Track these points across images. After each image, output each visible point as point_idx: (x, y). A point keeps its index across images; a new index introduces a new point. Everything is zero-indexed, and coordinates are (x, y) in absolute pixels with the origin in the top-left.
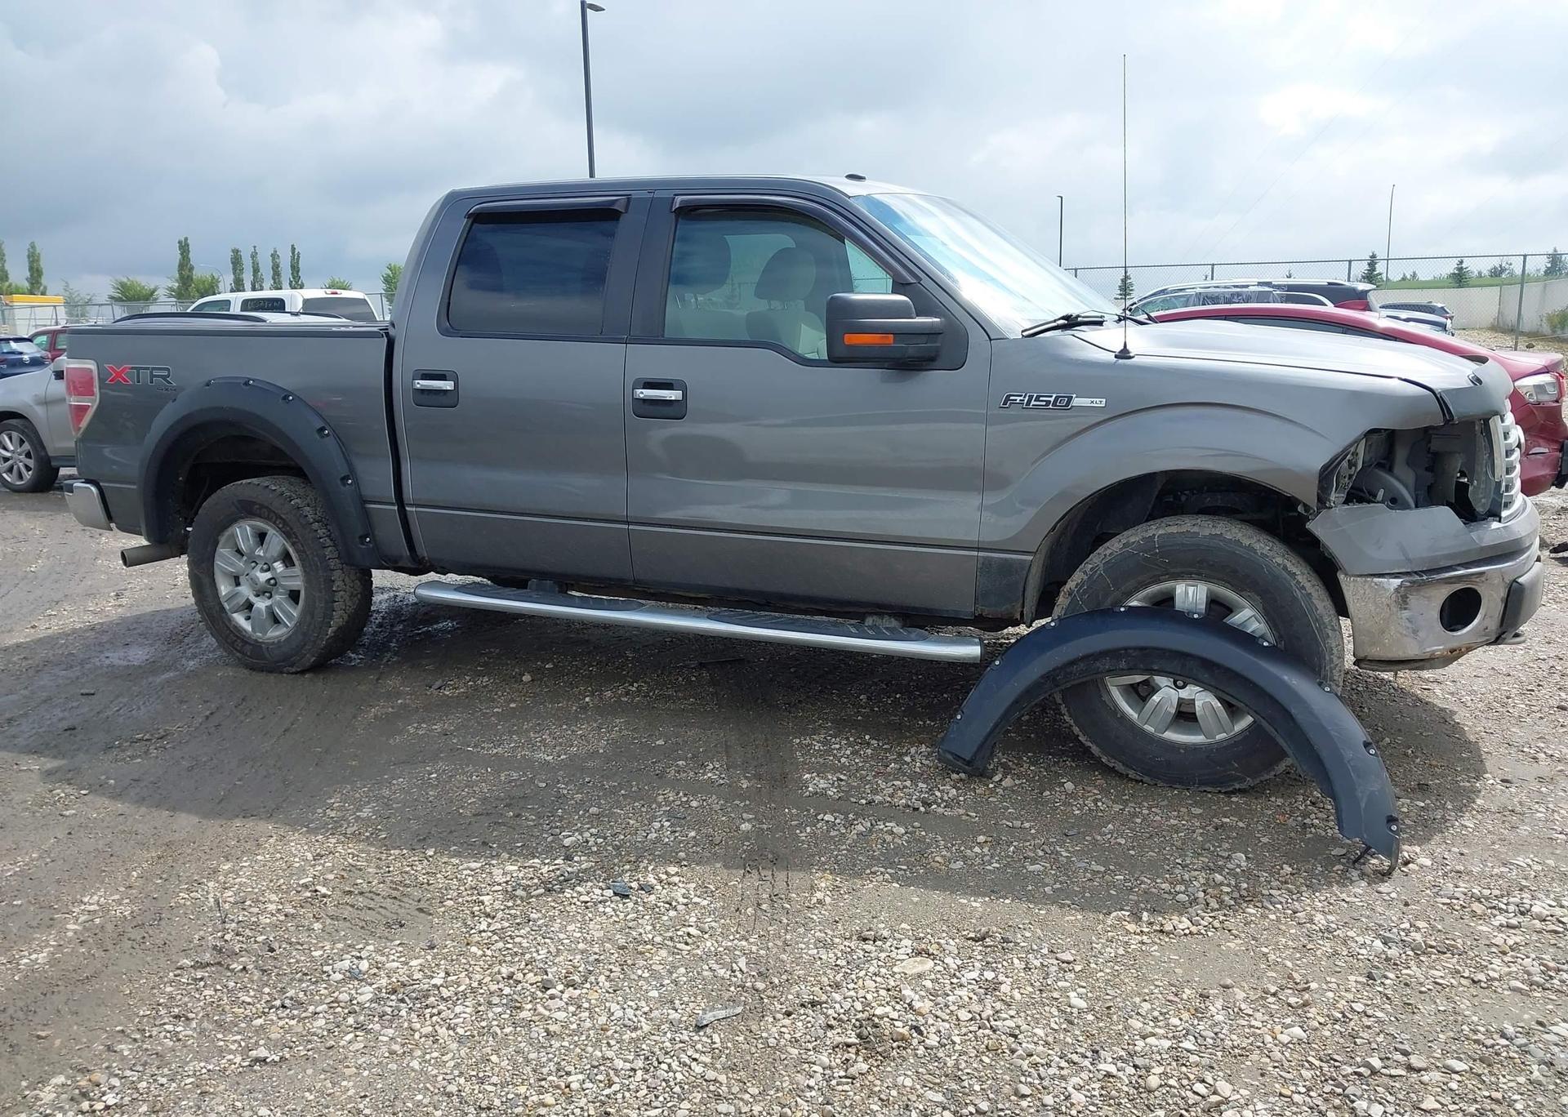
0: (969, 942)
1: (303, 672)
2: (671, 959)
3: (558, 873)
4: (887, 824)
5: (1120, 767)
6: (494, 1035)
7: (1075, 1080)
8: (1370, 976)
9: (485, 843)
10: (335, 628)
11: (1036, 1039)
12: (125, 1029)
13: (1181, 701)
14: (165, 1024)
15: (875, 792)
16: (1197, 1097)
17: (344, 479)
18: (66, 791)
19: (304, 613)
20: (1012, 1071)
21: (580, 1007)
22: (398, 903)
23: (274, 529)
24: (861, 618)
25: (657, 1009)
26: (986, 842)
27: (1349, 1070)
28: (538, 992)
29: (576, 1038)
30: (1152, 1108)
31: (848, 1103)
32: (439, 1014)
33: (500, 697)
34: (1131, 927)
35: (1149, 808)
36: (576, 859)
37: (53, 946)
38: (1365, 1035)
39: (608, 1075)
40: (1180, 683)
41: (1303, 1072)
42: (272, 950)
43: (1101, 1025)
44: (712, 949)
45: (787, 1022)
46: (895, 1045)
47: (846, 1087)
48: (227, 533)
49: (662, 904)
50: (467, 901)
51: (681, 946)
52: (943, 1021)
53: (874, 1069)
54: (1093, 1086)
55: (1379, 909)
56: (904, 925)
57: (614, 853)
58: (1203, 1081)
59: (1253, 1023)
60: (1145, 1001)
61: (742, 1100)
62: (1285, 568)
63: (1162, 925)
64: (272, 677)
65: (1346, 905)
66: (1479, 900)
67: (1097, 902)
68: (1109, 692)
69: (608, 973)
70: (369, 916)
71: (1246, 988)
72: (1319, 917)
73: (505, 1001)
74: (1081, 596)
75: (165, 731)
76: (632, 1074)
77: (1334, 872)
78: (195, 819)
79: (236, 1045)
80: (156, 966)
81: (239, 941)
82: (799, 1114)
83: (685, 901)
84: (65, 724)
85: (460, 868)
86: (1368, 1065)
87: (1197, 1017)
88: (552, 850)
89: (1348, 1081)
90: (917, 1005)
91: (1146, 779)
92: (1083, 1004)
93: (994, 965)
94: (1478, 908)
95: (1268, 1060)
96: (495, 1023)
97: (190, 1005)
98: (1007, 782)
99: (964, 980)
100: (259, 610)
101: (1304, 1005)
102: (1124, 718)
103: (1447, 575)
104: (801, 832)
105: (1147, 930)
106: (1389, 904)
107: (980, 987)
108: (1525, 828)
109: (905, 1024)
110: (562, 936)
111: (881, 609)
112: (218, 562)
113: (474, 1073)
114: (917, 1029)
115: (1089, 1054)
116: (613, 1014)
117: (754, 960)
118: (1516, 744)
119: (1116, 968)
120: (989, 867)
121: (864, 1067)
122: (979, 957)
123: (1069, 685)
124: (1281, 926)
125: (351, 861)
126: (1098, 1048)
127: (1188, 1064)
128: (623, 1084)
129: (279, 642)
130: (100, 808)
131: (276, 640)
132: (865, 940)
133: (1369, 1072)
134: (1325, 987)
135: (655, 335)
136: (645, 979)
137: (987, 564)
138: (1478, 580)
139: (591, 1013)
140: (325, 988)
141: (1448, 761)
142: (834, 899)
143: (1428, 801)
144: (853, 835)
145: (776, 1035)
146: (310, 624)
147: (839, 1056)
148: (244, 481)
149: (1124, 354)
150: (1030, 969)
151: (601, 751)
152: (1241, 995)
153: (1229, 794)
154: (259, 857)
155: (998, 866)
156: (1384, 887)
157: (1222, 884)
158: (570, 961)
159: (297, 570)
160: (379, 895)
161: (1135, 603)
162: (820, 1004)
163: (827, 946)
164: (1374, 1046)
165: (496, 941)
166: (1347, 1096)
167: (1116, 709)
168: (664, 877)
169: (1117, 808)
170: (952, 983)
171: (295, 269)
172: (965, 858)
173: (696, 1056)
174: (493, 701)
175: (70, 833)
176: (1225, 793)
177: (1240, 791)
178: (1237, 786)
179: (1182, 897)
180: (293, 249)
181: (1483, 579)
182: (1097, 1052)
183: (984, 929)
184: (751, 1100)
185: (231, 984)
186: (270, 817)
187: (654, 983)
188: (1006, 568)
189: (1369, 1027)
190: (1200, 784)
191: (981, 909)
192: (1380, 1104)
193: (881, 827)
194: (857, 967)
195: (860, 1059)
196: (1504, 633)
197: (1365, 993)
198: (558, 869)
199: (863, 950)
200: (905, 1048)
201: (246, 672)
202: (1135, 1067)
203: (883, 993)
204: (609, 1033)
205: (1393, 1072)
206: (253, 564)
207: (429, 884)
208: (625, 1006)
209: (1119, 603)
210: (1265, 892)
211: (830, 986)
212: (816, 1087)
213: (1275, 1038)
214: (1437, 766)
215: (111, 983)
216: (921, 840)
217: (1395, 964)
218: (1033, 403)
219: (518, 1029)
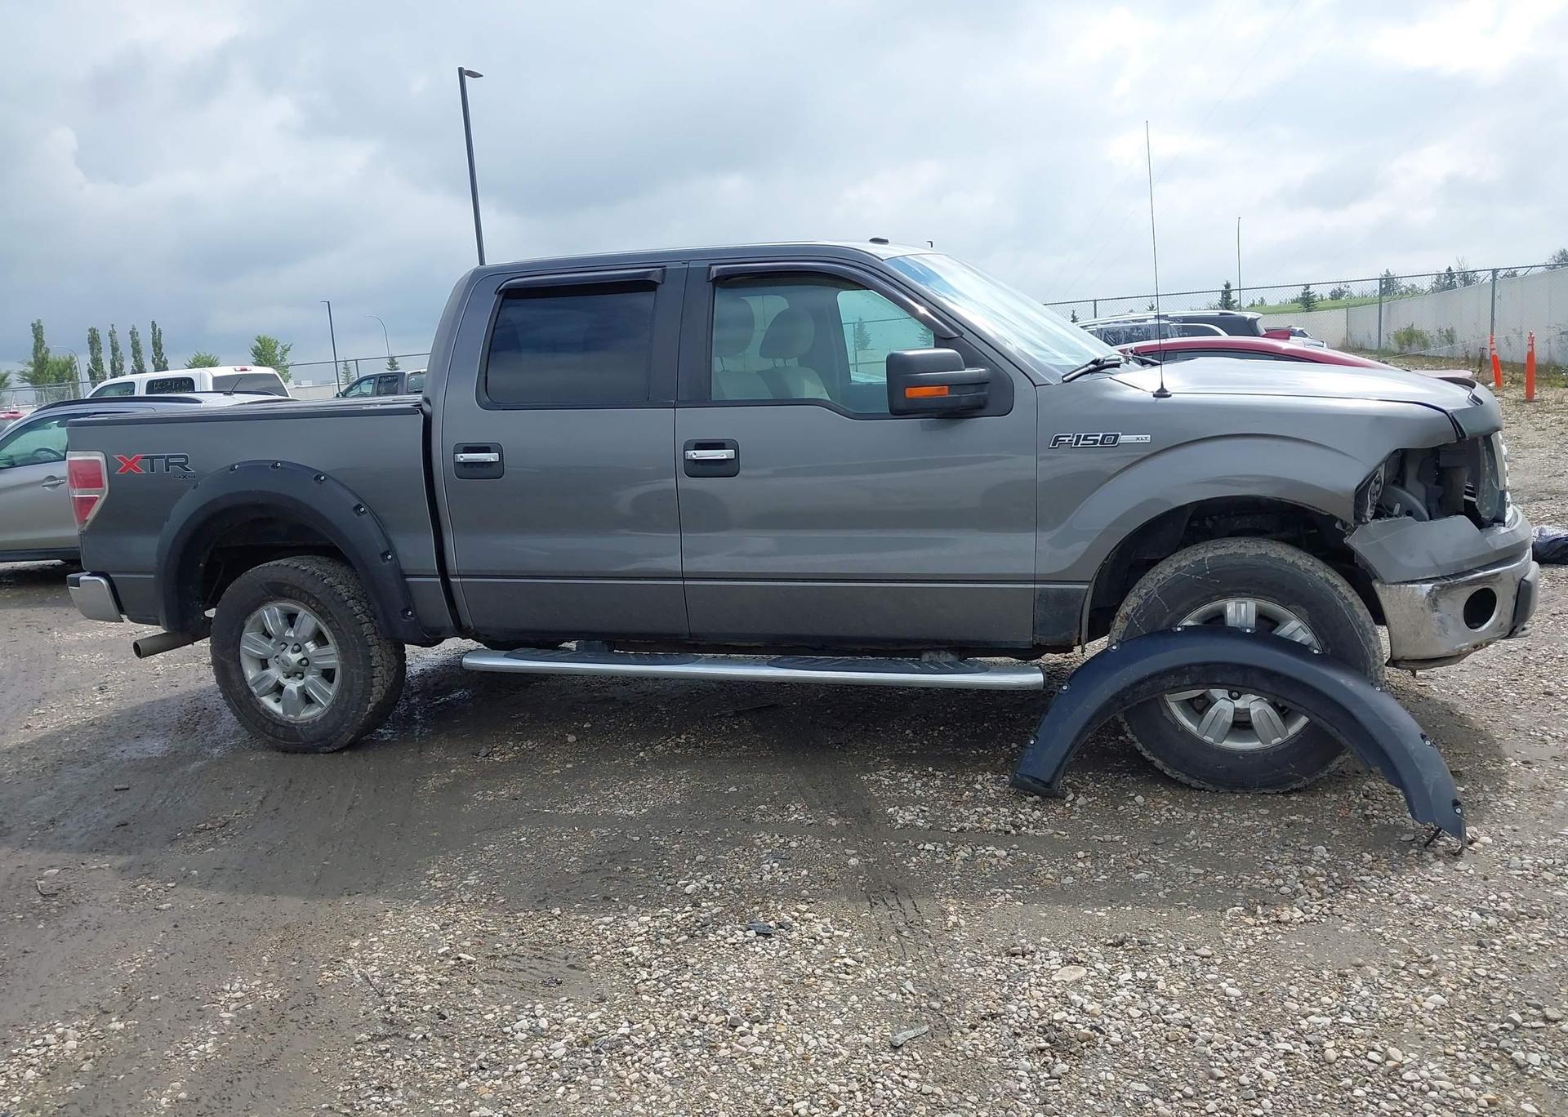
0: (1110, 948)
1: (340, 750)
2: (838, 989)
3: (693, 919)
4: (988, 848)
5: (1184, 779)
6: (703, 1075)
7: (1259, 1060)
8: (1480, 944)
9: (606, 898)
10: (373, 704)
11: (1208, 1028)
12: (331, 1105)
13: (1237, 711)
14: (370, 1096)
15: (961, 819)
16: (1374, 1064)
17: (385, 554)
18: (152, 885)
19: (341, 692)
20: (1199, 1058)
21: (773, 1040)
22: (545, 962)
23: (307, 609)
24: (918, 654)
25: (847, 1035)
26: (1086, 857)
27: (1496, 1026)
28: (727, 1031)
29: (783, 1069)
30: (1338, 1078)
31: (1064, 1100)
32: (640, 1060)
33: (552, 759)
34: (1250, 920)
35: (1220, 812)
36: (703, 904)
37: (215, 1035)
38: (1496, 995)
39: (829, 1099)
40: (1235, 694)
41: (1457, 1032)
42: (444, 1018)
43: (1261, 1009)
44: (874, 976)
45: (975, 1034)
46: (1084, 1045)
47: (1057, 1087)
48: (253, 617)
49: (807, 940)
50: (615, 954)
51: (842, 976)
52: (1117, 1019)
53: (1074, 1068)
54: (1278, 1063)
55: (1464, 885)
56: (1043, 939)
57: (738, 896)
58: (1373, 1050)
59: (1396, 995)
60: (1291, 984)
61: (966, 1108)
62: (1327, 581)
63: (1277, 916)
64: (309, 758)
65: (1433, 885)
66: (1546, 869)
67: (1211, 901)
68: (1169, 708)
69: (786, 1007)
70: (523, 977)
71: (1377, 965)
72: (1413, 897)
73: (698, 1042)
74: (1138, 620)
75: (224, 818)
76: (852, 1096)
77: (1410, 856)
78: (299, 902)
79: (452, 1108)
80: (333, 1044)
81: (405, 1012)
82: (1025, 1115)
83: (828, 934)
84: (113, 821)
85: (594, 923)
86: (1511, 1020)
87: (1344, 994)
88: (676, 897)
89: (1498, 1036)
90: (1089, 1008)
91: (1209, 786)
92: (1238, 992)
93: (1142, 966)
94: (1550, 876)
95: (1422, 1026)
96: (698, 1063)
97: (387, 1076)
98: (1081, 800)
99: (1121, 982)
100: (291, 692)
101: (1434, 975)
102: (1185, 732)
103: (1470, 577)
104: (908, 863)
105: (1266, 922)
106: (1471, 880)
107: (1138, 987)
108: (1560, 802)
109: (1084, 1024)
110: (725, 977)
111: (938, 645)
112: (245, 646)
113: (700, 1111)
114: (1096, 1028)
115: (1262, 1036)
116: (807, 1043)
117: (919, 983)
118: (1522, 729)
119: (1253, 957)
120: (1098, 880)
121: (1066, 1067)
122: (1126, 960)
123: (1135, 704)
124: (1383, 908)
125: (480, 927)
126: (1269, 1030)
127: (1354, 1036)
128: (848, 1107)
129: (314, 721)
130: (193, 900)
131: (310, 721)
132: (1014, 955)
133: (1513, 1026)
134: (1445, 957)
135: (702, 398)
136: (823, 1009)
137: (1043, 596)
138: (1494, 580)
139: (786, 1045)
140: (515, 1048)
141: (1468, 748)
142: (968, 922)
143: (1466, 786)
144: (958, 862)
145: (971, 1047)
146: (349, 701)
147: (1037, 1060)
148: (272, 563)
149: (1162, 393)
150: (1175, 966)
151: (678, 802)
152: (1375, 972)
153: (1287, 794)
154: (385, 932)
155: (1106, 877)
156: (1461, 865)
157: (1315, 875)
158: (744, 999)
159: (332, 648)
160: (523, 956)
161: (1189, 623)
162: (1000, 1015)
163: (984, 964)
164: (1508, 1004)
165: (665, 988)
166: (1503, 1049)
167: (1176, 724)
168: (797, 914)
169: (1191, 815)
170: (1110, 986)
171: (157, 345)
172: (1072, 873)
173: (905, 1073)
174: (548, 763)
175: (176, 926)
176: (1283, 793)
177: (1298, 791)
178: (1294, 786)
179: (1285, 889)
180: (154, 325)
181: (1499, 578)
182: (1268, 1033)
183: (1121, 935)
184: (974, 1107)
185: (419, 1053)
186: (375, 890)
187: (834, 1012)
188: (1063, 598)
189: (1496, 988)
190: (1261, 787)
191: (1108, 918)
192: (1535, 1052)
193: (983, 851)
194: (1019, 980)
195: (1059, 1060)
196: (1515, 627)
197: (1482, 959)
198: (691, 916)
199: (1016, 964)
200: (1094, 1047)
201: (280, 755)
202: (1308, 1043)
203: (1052, 1000)
204: (812, 1061)
205: (1534, 1024)
206: (283, 646)
207: (568, 942)
208: (816, 1035)
209: (1174, 623)
210: (1357, 879)
211: (1001, 999)
212: (1028, 1090)
213: (1421, 1006)
214: (1460, 754)
215: (295, 1064)
216: (1023, 861)
217: (1497, 932)
218: (1081, 442)
219: (723, 1066)
